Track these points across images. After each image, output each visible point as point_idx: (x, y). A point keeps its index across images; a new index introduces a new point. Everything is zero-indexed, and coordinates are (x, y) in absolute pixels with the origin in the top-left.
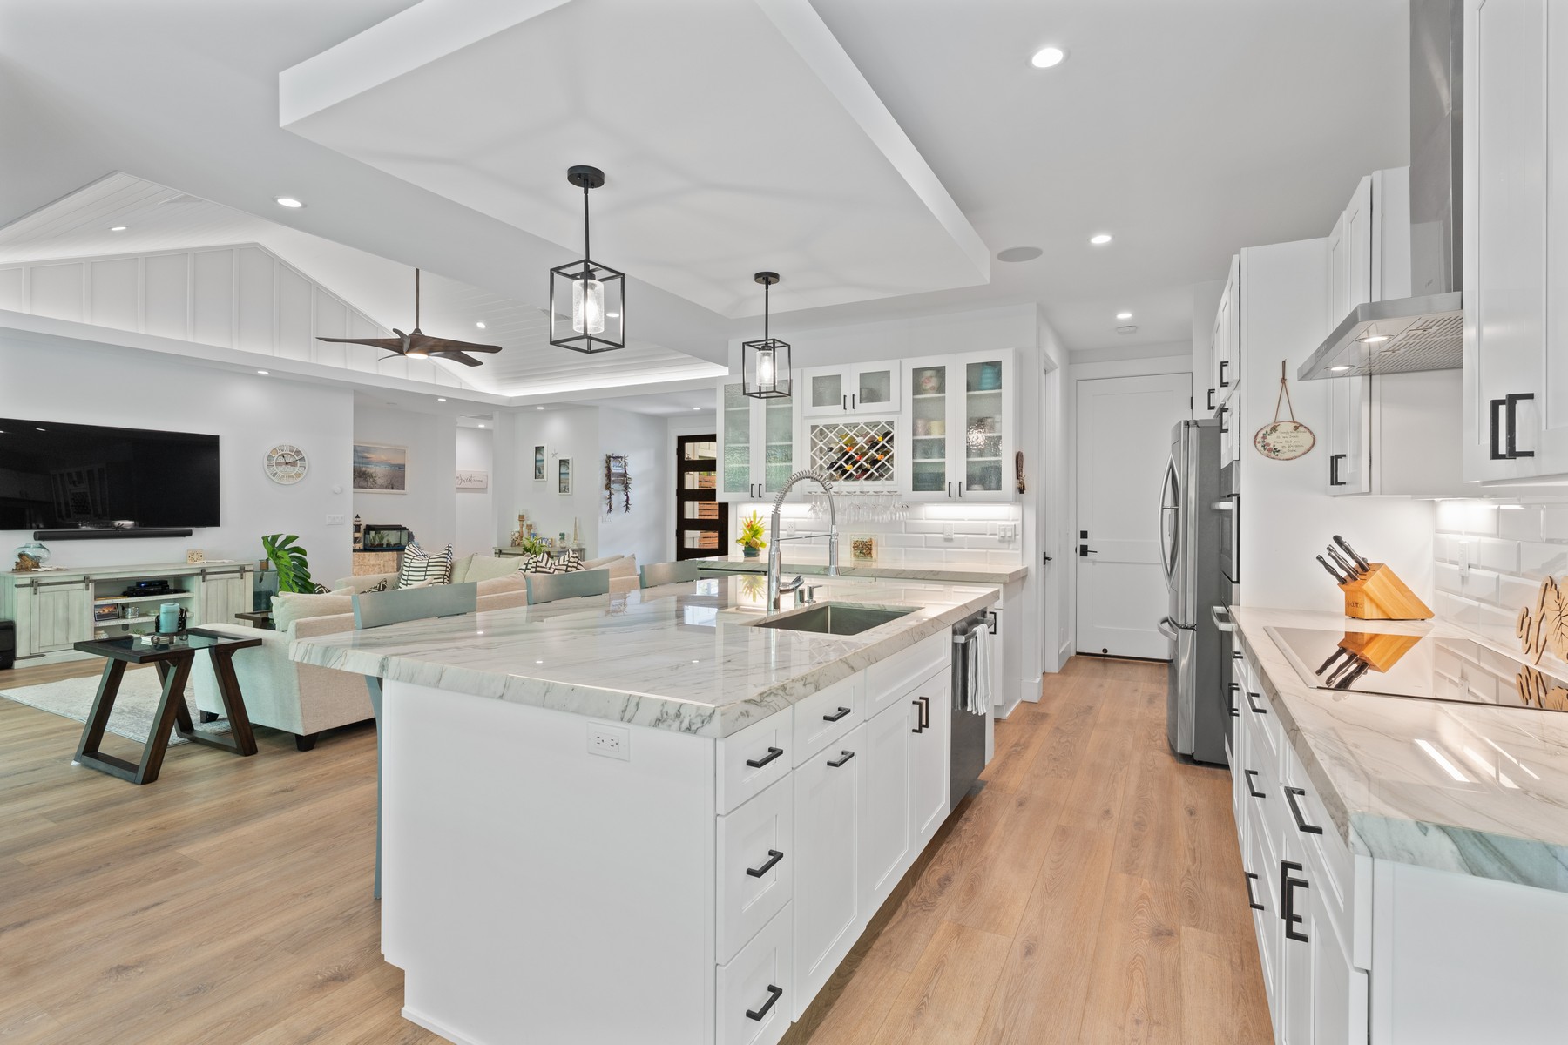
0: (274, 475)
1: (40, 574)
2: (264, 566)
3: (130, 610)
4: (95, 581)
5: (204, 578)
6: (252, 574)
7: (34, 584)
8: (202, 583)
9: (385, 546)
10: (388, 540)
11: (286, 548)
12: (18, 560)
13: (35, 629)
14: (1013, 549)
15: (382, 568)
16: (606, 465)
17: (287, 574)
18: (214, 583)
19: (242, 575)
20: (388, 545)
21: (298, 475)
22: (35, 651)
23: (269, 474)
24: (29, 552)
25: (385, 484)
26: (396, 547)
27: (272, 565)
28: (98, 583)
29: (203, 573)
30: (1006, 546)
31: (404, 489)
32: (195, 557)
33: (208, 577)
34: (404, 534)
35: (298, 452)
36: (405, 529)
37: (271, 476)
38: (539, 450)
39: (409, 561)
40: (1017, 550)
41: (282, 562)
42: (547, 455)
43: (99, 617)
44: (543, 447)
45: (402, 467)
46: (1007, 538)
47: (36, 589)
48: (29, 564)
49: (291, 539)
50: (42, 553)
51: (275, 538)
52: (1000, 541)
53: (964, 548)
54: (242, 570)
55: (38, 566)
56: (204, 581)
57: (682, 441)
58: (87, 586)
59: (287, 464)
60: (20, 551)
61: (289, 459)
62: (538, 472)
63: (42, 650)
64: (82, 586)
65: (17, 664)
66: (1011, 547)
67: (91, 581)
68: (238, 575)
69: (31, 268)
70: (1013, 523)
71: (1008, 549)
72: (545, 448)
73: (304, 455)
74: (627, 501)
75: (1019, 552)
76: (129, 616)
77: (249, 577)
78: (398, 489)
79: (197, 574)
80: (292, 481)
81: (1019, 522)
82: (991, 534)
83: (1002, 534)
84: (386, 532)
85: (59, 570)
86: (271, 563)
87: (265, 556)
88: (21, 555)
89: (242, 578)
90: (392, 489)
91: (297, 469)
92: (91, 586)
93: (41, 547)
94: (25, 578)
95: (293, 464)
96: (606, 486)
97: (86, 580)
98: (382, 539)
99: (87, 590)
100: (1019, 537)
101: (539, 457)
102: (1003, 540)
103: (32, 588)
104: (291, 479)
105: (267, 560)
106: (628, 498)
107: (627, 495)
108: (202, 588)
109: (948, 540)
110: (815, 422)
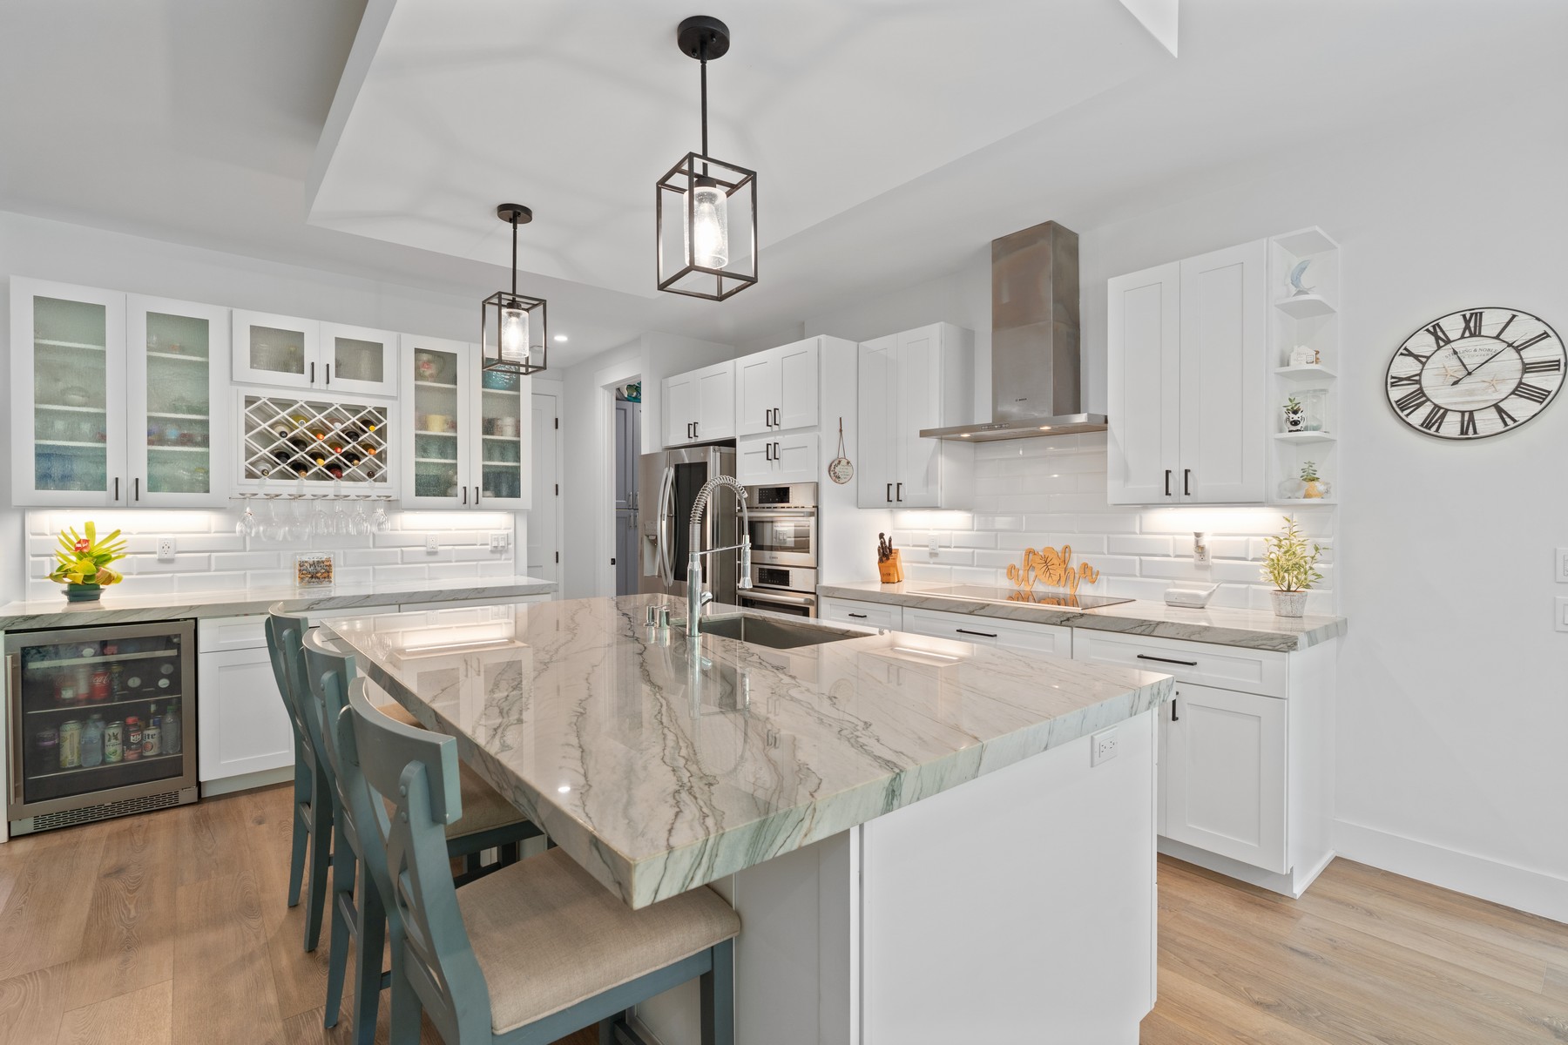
14: (505, 559)
30: (498, 556)
40: (510, 559)
46: (499, 549)
52: (492, 552)
53: (451, 562)
66: (503, 557)
70: (505, 532)
71: (500, 559)
75: (512, 561)
81: (512, 531)
82: (481, 545)
83: (495, 544)
100: (511, 546)
102: (495, 550)
109: (432, 553)
110: (253, 392)
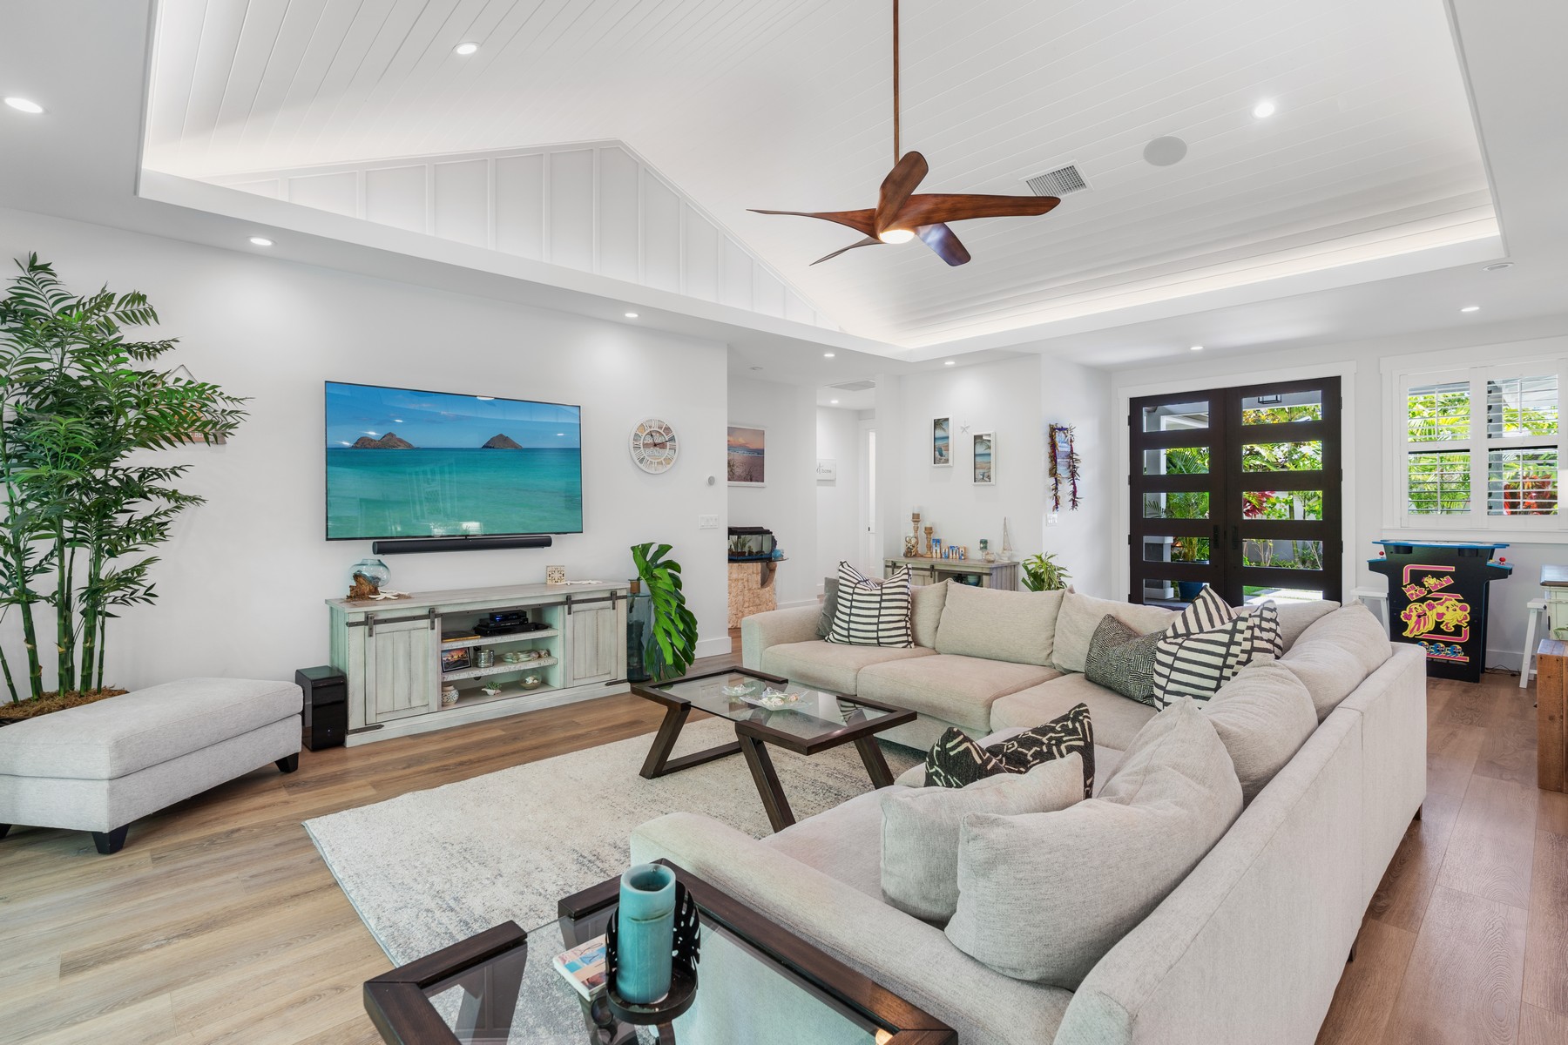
0: (641, 461)
1: (378, 608)
2: (635, 589)
3: (483, 656)
4: (441, 615)
5: (570, 608)
6: (624, 601)
7: (370, 622)
8: (568, 616)
9: (747, 554)
10: (750, 547)
11: (659, 562)
12: (354, 584)
13: (371, 688)
15: (746, 584)
16: (1049, 440)
17: (668, 602)
18: (581, 615)
19: (614, 603)
20: (750, 553)
21: (668, 460)
22: (372, 720)
23: (636, 459)
24: (367, 572)
25: (744, 475)
26: (759, 556)
27: (644, 588)
28: (445, 617)
29: (569, 601)
31: (763, 481)
32: (556, 576)
33: (575, 607)
34: (766, 537)
35: (668, 430)
36: (768, 532)
37: (637, 462)
38: (938, 424)
39: (850, 591)
41: (660, 584)
42: (953, 430)
43: (447, 667)
44: (947, 420)
45: (761, 452)
47: (371, 629)
48: (366, 588)
49: (664, 549)
50: (380, 572)
51: (645, 548)
54: (613, 596)
55: (376, 592)
56: (570, 613)
57: (1136, 404)
58: (433, 622)
59: (655, 445)
60: (355, 570)
61: (658, 440)
62: (940, 453)
63: (380, 719)
64: (426, 623)
65: (352, 740)
67: (437, 616)
68: (609, 603)
69: (367, 172)
72: (950, 420)
73: (674, 433)
74: (1074, 493)
76: (483, 664)
77: (622, 605)
78: (758, 481)
79: (561, 603)
80: (661, 469)
84: (748, 537)
85: (399, 596)
86: (643, 583)
87: (635, 574)
88: (356, 577)
89: (614, 608)
90: (751, 481)
91: (667, 451)
92: (437, 622)
93: (381, 564)
94: (358, 612)
95: (662, 445)
96: (1051, 470)
97: (432, 614)
98: (744, 545)
99: (433, 628)
101: (940, 433)
103: (367, 627)
104: (660, 467)
105: (639, 579)
106: (1075, 488)
107: (1074, 484)
108: (567, 624)
